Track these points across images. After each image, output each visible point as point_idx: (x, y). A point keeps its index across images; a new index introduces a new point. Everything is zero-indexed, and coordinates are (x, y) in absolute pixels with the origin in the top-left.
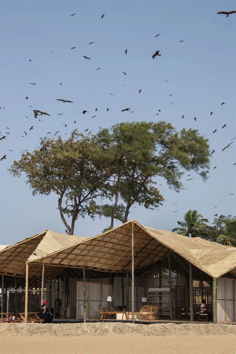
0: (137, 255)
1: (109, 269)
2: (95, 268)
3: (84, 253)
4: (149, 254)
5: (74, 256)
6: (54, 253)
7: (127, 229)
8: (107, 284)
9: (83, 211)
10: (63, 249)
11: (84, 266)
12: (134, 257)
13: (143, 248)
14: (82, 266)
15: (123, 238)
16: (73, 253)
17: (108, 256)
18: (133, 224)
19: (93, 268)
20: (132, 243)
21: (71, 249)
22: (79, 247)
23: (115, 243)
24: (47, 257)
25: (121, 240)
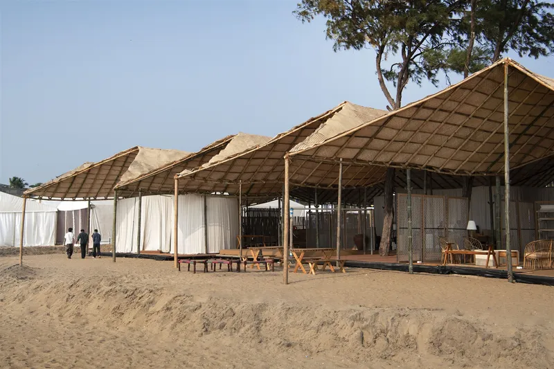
0: (518, 139)
1: (459, 168)
2: (431, 168)
3: (405, 135)
4: (543, 138)
5: (383, 143)
6: (338, 137)
7: (493, 81)
8: (456, 198)
9: (419, 72)
10: (358, 128)
11: (406, 164)
12: (510, 146)
13: (530, 126)
14: (404, 163)
15: (485, 103)
16: (379, 135)
17: (456, 142)
18: (506, 67)
19: (427, 167)
20: (504, 113)
21: (375, 129)
22: (391, 123)
23: (469, 115)
24: (325, 145)
25: (481, 108)
